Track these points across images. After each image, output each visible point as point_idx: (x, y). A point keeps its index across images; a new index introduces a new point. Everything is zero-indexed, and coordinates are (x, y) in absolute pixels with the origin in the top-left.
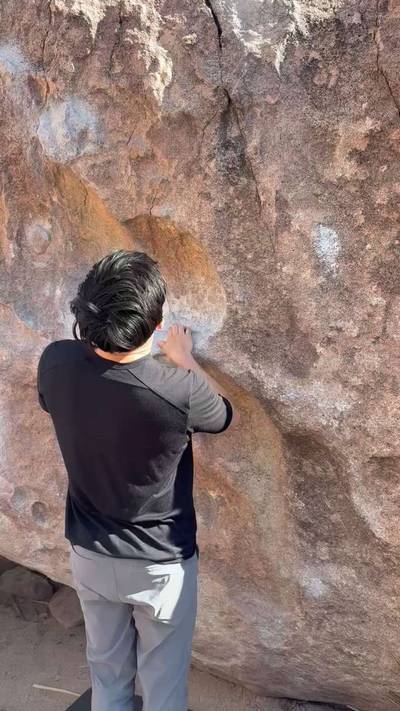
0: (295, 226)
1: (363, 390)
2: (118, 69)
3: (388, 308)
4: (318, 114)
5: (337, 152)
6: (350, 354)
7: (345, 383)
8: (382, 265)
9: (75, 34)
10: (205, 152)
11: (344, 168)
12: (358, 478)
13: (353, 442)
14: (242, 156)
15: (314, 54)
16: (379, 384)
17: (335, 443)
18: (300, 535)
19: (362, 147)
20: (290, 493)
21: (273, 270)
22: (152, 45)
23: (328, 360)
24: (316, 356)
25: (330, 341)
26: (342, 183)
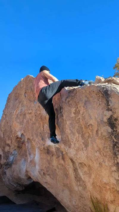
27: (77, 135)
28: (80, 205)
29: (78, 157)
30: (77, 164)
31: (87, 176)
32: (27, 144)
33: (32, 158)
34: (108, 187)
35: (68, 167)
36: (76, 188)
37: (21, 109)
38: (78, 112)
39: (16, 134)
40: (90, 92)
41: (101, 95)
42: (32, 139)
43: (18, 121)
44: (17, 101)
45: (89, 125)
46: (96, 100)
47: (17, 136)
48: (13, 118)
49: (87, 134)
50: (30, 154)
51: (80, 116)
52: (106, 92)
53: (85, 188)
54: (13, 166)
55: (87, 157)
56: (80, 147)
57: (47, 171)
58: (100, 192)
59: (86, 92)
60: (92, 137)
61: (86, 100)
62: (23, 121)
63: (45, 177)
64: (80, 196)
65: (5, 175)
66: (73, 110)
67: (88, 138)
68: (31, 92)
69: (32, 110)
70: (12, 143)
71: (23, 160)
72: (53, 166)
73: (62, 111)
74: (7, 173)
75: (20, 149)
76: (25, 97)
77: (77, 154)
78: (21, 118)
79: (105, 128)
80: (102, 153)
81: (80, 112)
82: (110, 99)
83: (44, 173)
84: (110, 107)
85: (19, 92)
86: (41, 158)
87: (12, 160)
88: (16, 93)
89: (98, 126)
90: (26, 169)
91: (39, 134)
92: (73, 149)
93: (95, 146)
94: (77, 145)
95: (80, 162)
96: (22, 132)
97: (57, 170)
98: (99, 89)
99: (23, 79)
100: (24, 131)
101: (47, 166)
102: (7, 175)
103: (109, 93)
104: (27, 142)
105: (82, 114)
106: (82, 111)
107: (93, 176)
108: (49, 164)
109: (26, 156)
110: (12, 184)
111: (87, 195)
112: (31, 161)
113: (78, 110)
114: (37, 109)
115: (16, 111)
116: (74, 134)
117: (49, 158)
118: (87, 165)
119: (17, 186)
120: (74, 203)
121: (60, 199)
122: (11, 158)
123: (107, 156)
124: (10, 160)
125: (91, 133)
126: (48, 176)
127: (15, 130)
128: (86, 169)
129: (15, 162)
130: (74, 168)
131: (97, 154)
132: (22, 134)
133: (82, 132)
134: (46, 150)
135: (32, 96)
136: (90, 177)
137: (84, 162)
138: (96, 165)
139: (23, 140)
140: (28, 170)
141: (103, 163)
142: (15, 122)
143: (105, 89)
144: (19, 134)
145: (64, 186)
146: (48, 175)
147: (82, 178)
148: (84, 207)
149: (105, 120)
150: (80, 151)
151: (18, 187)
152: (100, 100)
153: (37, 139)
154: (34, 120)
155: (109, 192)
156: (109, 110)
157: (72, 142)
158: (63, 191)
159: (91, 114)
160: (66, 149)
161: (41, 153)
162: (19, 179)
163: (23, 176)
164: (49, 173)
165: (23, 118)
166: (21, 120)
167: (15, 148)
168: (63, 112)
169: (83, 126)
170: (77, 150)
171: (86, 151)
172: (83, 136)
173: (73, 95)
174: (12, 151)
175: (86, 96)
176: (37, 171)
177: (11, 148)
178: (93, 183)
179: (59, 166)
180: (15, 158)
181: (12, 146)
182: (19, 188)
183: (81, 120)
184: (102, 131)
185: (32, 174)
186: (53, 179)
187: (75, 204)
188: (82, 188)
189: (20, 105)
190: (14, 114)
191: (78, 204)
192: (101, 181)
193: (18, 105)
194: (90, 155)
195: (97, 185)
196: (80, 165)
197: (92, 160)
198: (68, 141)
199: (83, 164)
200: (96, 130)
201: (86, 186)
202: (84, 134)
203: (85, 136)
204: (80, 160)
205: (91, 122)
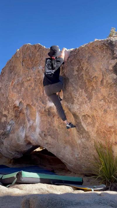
0: (70, 82)
3: (82, 92)
4: (72, 66)
5: (75, 71)
6: (78, 99)
7: (78, 104)
8: (81, 85)
11: (76, 73)
12: (81, 120)
13: (80, 113)
14: (64, 74)
15: (71, 59)
17: (78, 114)
18: (78, 134)
19: (77, 69)
21: (68, 88)
23: (76, 101)
24: (74, 101)
25: (75, 97)
26: (75, 75)
27: (81, 90)
28: (83, 156)
29: (81, 110)
30: (80, 117)
31: (91, 126)
32: (26, 111)
33: (31, 124)
34: (113, 130)
36: (79, 142)
37: (17, 80)
38: (81, 69)
39: (14, 103)
40: (93, 48)
41: (105, 47)
42: (32, 105)
43: (15, 90)
44: (12, 73)
45: (93, 78)
46: (100, 53)
47: (14, 105)
48: (9, 89)
49: (91, 88)
50: (29, 121)
51: (83, 72)
52: (111, 43)
53: (88, 138)
54: (11, 135)
55: (91, 108)
56: (84, 101)
57: (48, 132)
58: (105, 137)
59: (89, 49)
60: (96, 88)
61: (89, 56)
62: (20, 90)
63: (46, 138)
64: (83, 147)
65: (2, 145)
66: (76, 68)
67: (92, 91)
68: (30, 59)
69: (31, 76)
70: (9, 113)
71: (21, 128)
72: (54, 127)
73: (63, 71)
74: (4, 143)
75: (18, 118)
76: (23, 66)
77: (80, 108)
78: (17, 87)
79: (110, 75)
80: (107, 100)
81: (83, 68)
82: (115, 48)
83: (45, 134)
84: (115, 55)
85: (13, 65)
86: (42, 121)
87: (9, 129)
88: (11, 66)
89: (103, 76)
90: (26, 135)
91: (39, 98)
92: (76, 104)
93: (99, 95)
94: (80, 100)
95: (84, 114)
96: (21, 100)
97: (59, 130)
98: (103, 43)
99: (19, 50)
100: (22, 99)
101: (48, 128)
102: (5, 145)
103: (114, 43)
104: (26, 108)
105: (86, 70)
106: (86, 66)
107: (97, 124)
108: (50, 125)
109: (25, 124)
110: (10, 153)
111: (90, 144)
112: (30, 127)
113: (81, 67)
114: (36, 75)
115: (12, 82)
116: (77, 90)
117: (50, 120)
118: (90, 116)
119: (15, 153)
120: (76, 156)
121: (62, 157)
122: (9, 127)
123: (112, 102)
124: (7, 130)
125: (94, 85)
126: (49, 137)
127: (13, 100)
128: (89, 120)
129: (12, 131)
130: (77, 123)
131: (102, 102)
132: (20, 103)
133: (85, 87)
134: (47, 112)
135: (30, 63)
136: (94, 126)
137: (88, 114)
138: (101, 113)
139: (20, 109)
140: (28, 135)
141: (108, 109)
142: (12, 92)
143: (109, 41)
144: (17, 103)
145: (66, 143)
146: (50, 135)
147: (86, 129)
148: (87, 157)
149: (111, 68)
150: (84, 104)
151: (16, 155)
152: (104, 52)
153: (37, 104)
154: (33, 85)
155: (114, 134)
156: (114, 58)
157: (75, 98)
158: (65, 148)
159: (95, 67)
160: (69, 106)
161: (42, 116)
162: (18, 146)
163: (22, 142)
164: (50, 133)
165: (21, 87)
166: (19, 90)
167: (12, 118)
168: (65, 72)
169: (86, 81)
170: (81, 104)
171: (89, 103)
172: (86, 91)
173: (76, 54)
174: (9, 120)
175: (89, 53)
176: (38, 134)
177: (8, 118)
178: (97, 131)
179: (60, 126)
180: (12, 127)
181: (9, 116)
182: (18, 155)
183: (84, 76)
184: (108, 79)
185: (32, 138)
186: (54, 138)
187: (78, 157)
188: (85, 139)
189: (16, 76)
190: (10, 85)
191: (81, 156)
192: (105, 126)
193: (13, 77)
194: (94, 105)
195: (101, 132)
196: (83, 118)
197: (96, 110)
198: (71, 97)
199: (87, 116)
200: (100, 80)
201: (90, 136)
202: (88, 88)
203: (89, 90)
204: (84, 113)
205: (96, 74)
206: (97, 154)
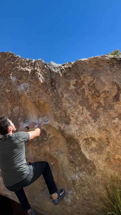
0: (65, 97)
1: (80, 125)
2: (33, 78)
3: (83, 109)
4: (67, 80)
5: (71, 85)
6: (77, 118)
7: (77, 124)
8: (80, 101)
9: (26, 73)
10: (48, 88)
11: (72, 87)
12: (82, 145)
13: (80, 136)
14: (55, 87)
16: (83, 123)
17: (76, 137)
18: (72, 166)
19: (75, 83)
20: (69, 155)
21: (61, 105)
22: (39, 74)
23: (73, 120)
24: (71, 120)
26: (72, 90)
27: (81, 108)
29: (83, 132)
30: (80, 142)
31: (96, 153)
35: (56, 153)
38: (81, 83)
45: (102, 93)
49: (96, 105)
51: (84, 87)
53: (91, 170)
55: (99, 129)
56: (86, 120)
60: (106, 105)
66: (73, 82)
67: (97, 109)
73: (54, 84)
77: (80, 129)
81: (84, 83)
92: (73, 124)
93: (112, 113)
94: (81, 118)
95: (86, 137)
105: (88, 85)
106: (89, 80)
107: (108, 149)
111: (94, 179)
113: (80, 81)
114: (5, 87)
116: (75, 107)
118: (96, 139)
125: (102, 102)
128: (94, 145)
130: (71, 151)
131: (117, 121)
133: (88, 104)
136: (101, 153)
137: (93, 137)
138: (115, 134)
147: (88, 157)
150: (86, 124)
157: (73, 116)
159: (104, 81)
160: (62, 127)
169: (89, 97)
171: (95, 122)
172: (89, 108)
175: (91, 67)
178: (107, 159)
183: (86, 91)
194: (103, 125)
195: (115, 159)
196: (85, 142)
197: (107, 130)
198: (66, 116)
199: (90, 139)
200: (114, 95)
201: (95, 166)
202: (91, 105)
203: (92, 107)
204: (87, 135)
205: (106, 89)
206: (105, 191)
